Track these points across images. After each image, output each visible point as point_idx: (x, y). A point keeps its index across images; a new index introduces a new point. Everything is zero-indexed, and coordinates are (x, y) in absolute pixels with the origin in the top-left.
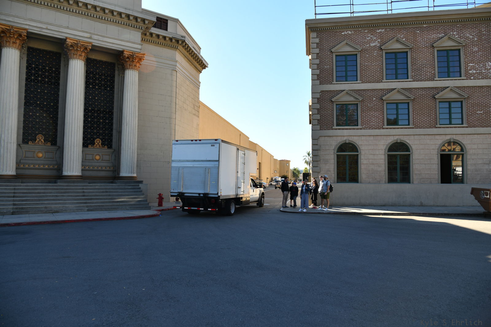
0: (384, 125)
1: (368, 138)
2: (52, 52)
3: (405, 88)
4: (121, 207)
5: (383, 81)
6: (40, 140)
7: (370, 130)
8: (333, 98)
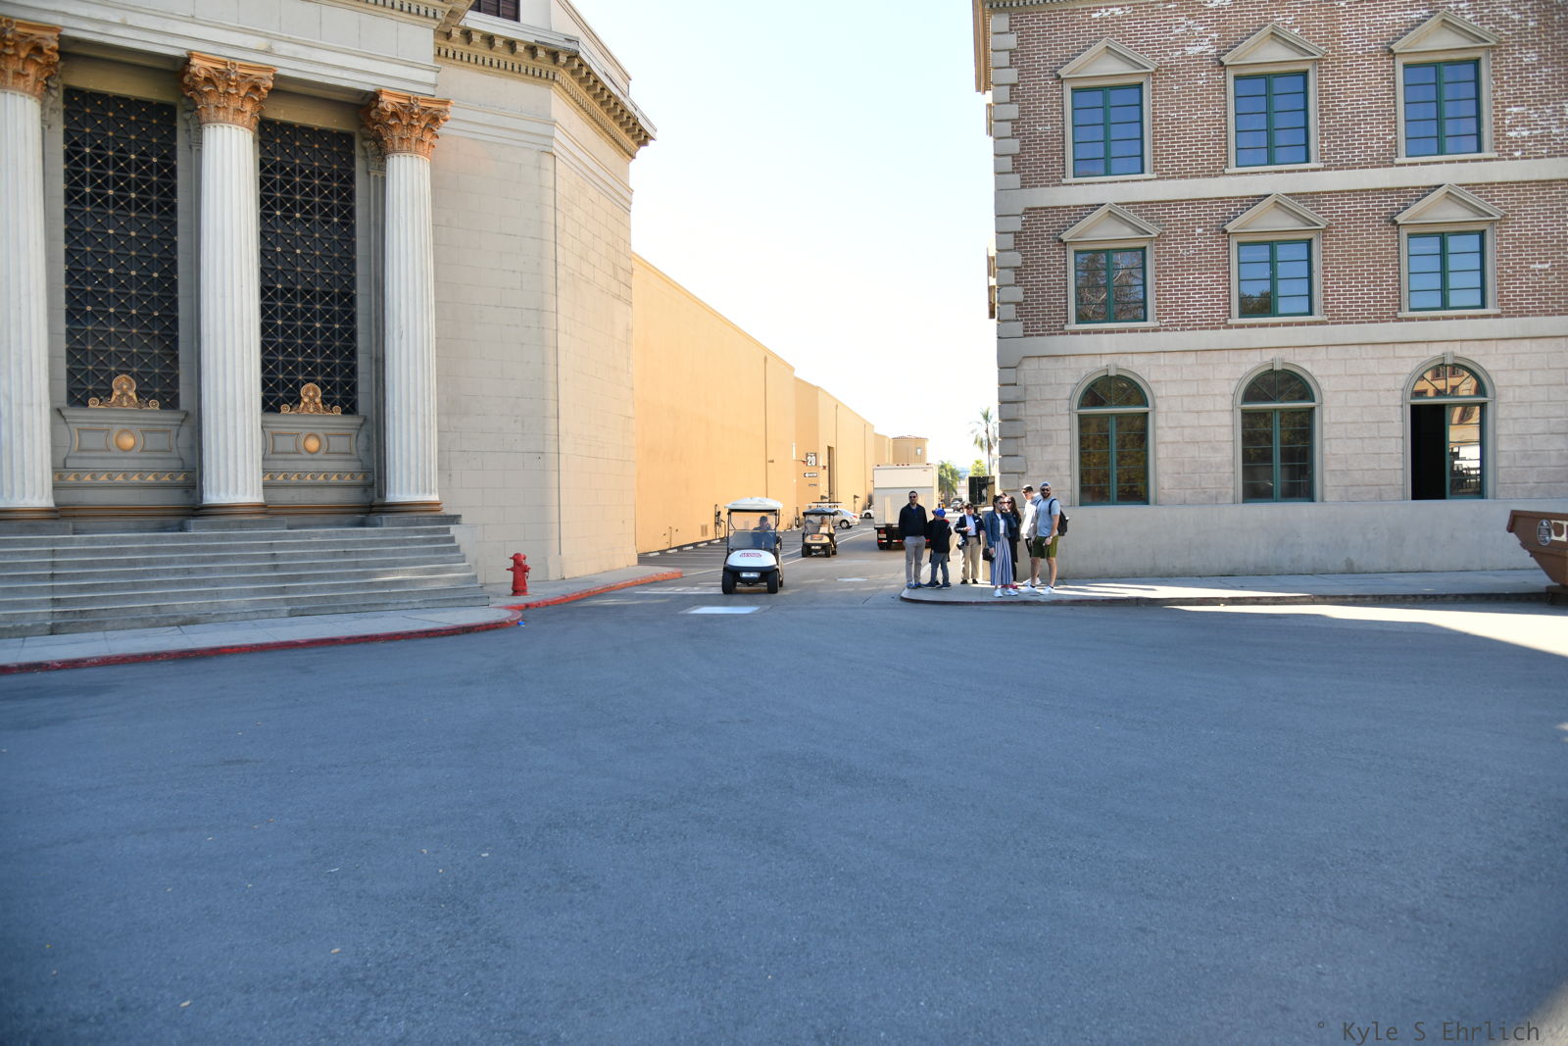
0: (1230, 315)
1: (1178, 358)
2: (147, 103)
3: (1299, 194)
4: (396, 601)
5: (1227, 171)
6: (124, 394)
7: (1186, 332)
8: (1065, 230)
